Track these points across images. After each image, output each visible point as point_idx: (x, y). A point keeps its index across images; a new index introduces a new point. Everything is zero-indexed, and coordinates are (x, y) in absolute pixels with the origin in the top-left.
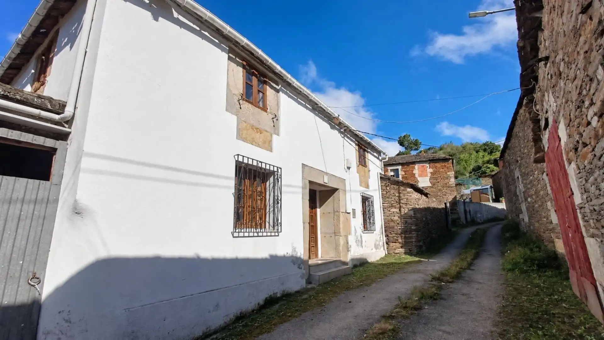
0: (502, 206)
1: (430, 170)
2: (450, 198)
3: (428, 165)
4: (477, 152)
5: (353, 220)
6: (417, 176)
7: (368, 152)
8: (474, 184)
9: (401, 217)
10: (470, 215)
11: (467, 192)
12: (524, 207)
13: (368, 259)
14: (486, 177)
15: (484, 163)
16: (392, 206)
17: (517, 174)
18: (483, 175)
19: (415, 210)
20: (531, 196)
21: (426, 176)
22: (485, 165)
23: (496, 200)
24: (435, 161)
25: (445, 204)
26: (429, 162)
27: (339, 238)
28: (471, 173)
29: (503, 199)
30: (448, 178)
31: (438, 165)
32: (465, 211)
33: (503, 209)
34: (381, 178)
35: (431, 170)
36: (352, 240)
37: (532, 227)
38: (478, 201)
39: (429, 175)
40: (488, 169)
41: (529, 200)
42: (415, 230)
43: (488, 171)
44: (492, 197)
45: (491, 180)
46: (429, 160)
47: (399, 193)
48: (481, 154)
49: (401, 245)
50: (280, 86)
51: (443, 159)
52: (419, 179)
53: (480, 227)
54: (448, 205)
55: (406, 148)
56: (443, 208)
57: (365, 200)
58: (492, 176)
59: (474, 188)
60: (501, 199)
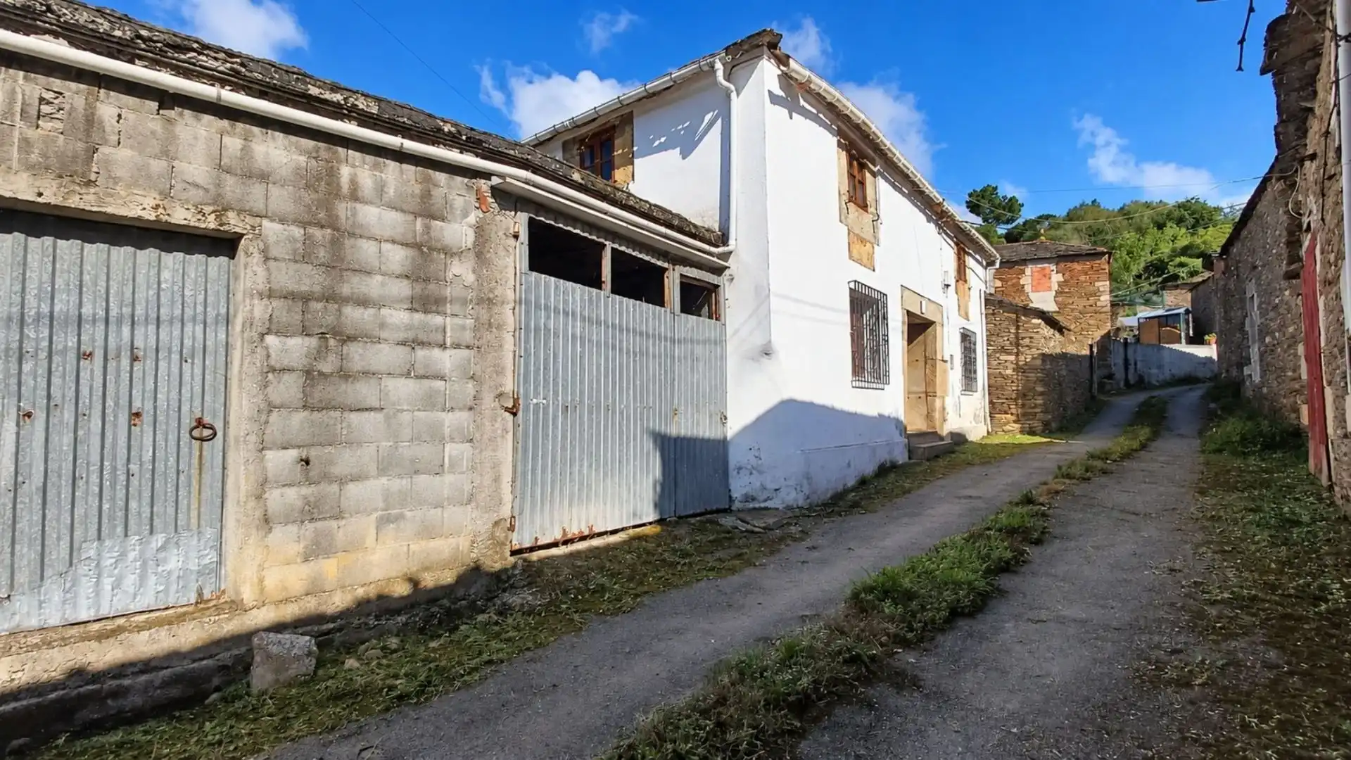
0: (1208, 351)
1: (1057, 278)
2: (1098, 335)
3: (1053, 267)
4: (1160, 226)
5: (951, 372)
6: (1028, 289)
7: (969, 254)
8: (1147, 302)
9: (1018, 369)
10: (1136, 369)
11: (1132, 321)
12: (1254, 352)
13: (967, 437)
14: (1177, 287)
15: (1176, 253)
16: (1003, 350)
17: (1251, 289)
18: (1171, 281)
19: (1044, 357)
20: (1272, 333)
21: (1050, 289)
22: (1178, 260)
23: (1197, 339)
24: (1071, 258)
25: (1091, 346)
26: (1056, 260)
27: (934, 401)
28: (1139, 276)
29: (1212, 338)
30: (1096, 294)
31: (1077, 266)
32: (1126, 361)
33: (1210, 359)
34: (986, 300)
35: (1059, 277)
36: (949, 402)
37: (1265, 390)
38: (1155, 342)
39: (1055, 287)
40: (1182, 269)
41: (1268, 340)
42: (1042, 394)
43: (1183, 273)
44: (1187, 334)
45: (1189, 296)
46: (1059, 256)
47: (1018, 328)
48: (1171, 229)
49: (1013, 418)
50: (878, 167)
51: (1087, 255)
52: (1032, 296)
53: (1155, 393)
54: (1095, 350)
55: (985, 220)
56: (1084, 356)
57: (966, 337)
58: (1194, 288)
59: (1145, 312)
60: (1206, 337)
